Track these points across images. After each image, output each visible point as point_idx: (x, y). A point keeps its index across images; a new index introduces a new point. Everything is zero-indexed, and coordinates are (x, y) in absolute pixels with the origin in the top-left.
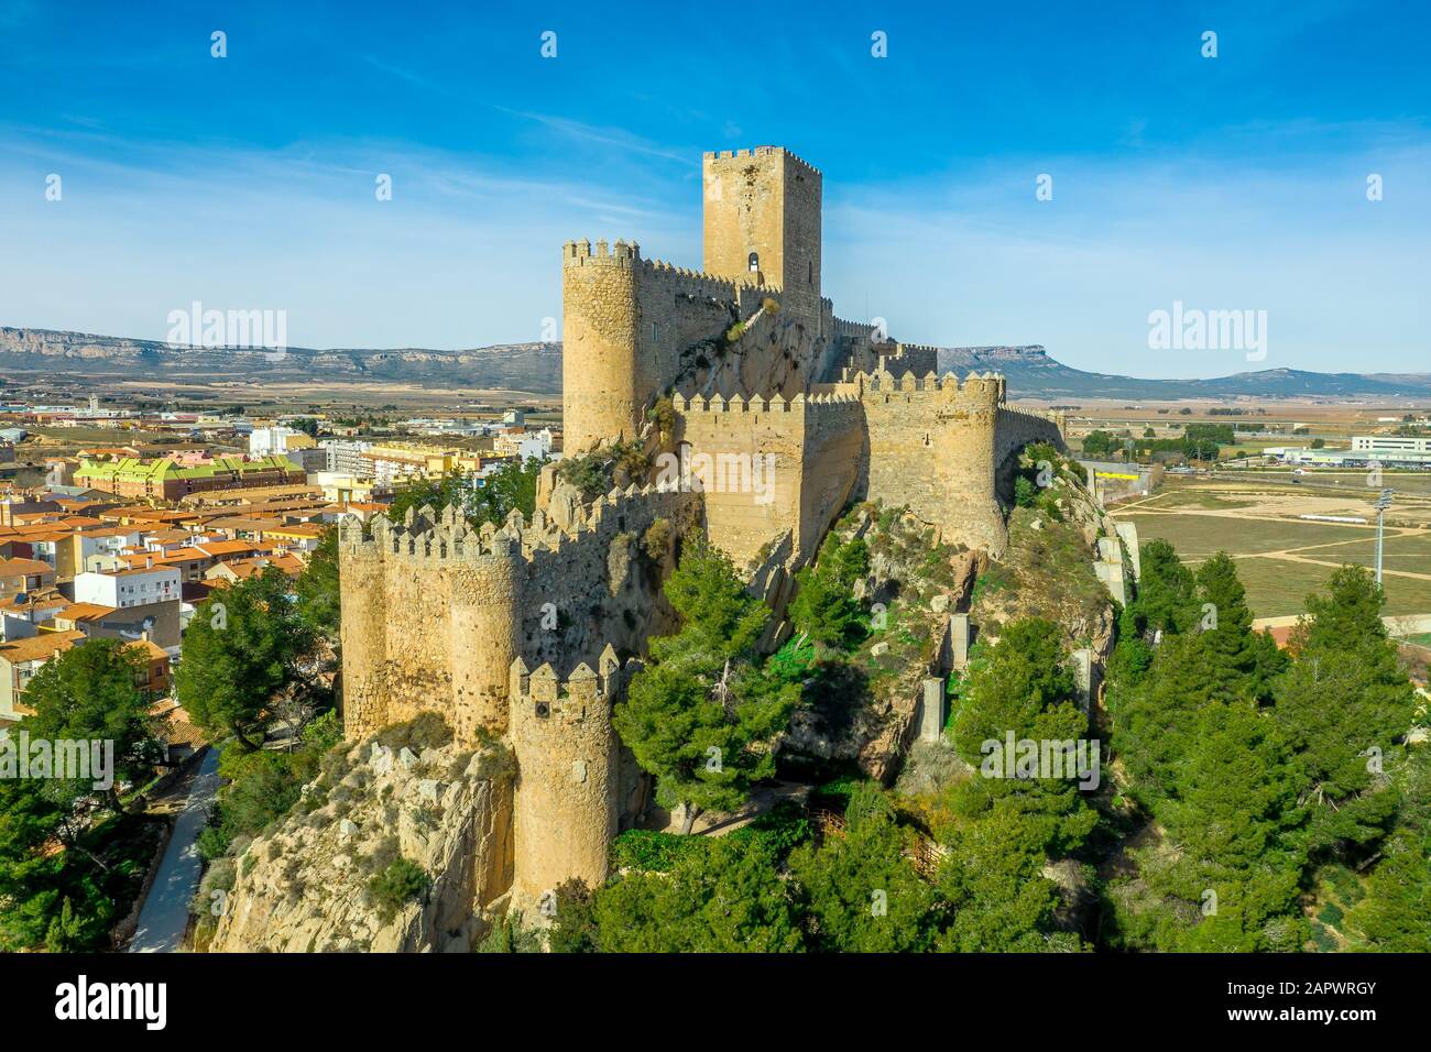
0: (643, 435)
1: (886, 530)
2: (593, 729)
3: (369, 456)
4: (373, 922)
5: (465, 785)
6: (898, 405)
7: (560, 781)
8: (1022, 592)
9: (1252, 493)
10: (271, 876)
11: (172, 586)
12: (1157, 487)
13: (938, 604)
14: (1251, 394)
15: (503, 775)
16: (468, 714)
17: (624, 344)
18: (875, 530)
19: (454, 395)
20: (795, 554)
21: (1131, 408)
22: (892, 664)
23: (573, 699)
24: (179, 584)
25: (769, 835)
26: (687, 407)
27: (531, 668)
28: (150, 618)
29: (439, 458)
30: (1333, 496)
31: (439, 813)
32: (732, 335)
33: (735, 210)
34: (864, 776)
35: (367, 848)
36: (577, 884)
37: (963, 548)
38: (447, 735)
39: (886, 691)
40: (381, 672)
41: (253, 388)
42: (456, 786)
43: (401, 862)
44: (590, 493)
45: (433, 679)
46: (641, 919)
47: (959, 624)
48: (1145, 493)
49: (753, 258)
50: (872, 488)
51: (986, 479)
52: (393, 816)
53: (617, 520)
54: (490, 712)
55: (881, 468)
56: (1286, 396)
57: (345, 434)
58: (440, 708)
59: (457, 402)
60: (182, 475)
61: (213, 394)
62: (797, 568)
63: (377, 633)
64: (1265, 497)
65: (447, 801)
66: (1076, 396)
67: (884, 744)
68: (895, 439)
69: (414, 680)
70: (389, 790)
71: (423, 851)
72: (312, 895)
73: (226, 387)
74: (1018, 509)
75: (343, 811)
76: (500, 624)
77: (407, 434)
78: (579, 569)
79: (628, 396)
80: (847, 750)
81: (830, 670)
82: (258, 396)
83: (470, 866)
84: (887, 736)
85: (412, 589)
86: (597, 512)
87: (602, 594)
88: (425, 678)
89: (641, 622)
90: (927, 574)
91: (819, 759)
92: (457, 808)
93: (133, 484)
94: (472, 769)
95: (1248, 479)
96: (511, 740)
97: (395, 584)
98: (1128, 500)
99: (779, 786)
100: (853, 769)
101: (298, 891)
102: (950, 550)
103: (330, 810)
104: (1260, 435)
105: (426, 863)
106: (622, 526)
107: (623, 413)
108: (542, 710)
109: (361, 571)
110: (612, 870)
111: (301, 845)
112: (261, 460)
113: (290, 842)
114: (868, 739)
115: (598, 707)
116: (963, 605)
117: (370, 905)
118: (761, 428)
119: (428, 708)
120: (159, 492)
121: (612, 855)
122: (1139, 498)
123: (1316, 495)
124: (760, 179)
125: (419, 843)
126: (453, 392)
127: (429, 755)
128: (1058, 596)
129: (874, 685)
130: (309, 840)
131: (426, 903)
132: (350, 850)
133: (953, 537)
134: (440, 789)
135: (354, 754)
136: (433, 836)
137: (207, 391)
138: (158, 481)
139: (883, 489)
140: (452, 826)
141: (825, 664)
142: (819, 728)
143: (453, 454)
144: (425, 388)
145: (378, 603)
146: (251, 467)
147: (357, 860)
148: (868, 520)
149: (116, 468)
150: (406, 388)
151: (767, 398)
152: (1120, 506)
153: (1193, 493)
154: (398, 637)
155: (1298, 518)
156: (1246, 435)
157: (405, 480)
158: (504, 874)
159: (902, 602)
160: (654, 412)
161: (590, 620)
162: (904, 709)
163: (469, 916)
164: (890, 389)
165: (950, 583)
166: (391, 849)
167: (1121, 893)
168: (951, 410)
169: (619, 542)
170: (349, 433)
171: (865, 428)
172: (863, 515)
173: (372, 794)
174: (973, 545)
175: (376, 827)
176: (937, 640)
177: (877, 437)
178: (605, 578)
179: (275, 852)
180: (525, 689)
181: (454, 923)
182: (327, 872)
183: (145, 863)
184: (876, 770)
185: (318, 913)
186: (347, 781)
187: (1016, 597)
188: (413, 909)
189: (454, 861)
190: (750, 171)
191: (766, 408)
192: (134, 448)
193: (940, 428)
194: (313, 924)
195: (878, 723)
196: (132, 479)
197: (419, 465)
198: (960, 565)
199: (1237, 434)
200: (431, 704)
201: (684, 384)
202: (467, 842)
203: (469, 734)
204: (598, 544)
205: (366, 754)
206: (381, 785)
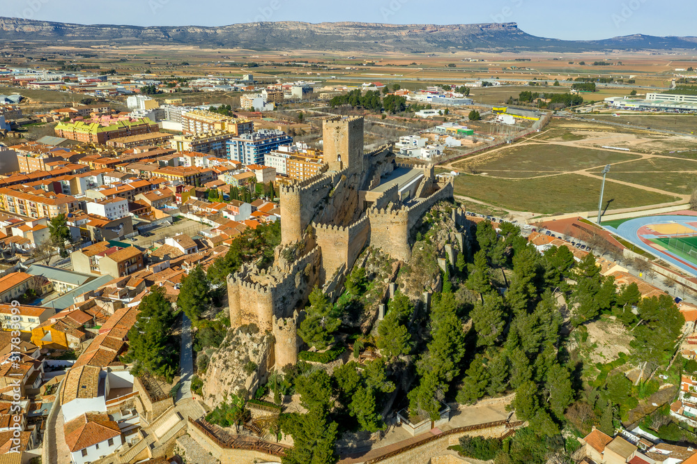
0: (304, 238)
1: (374, 256)
2: (292, 332)
3: (186, 117)
4: (245, 375)
5: (264, 344)
6: (379, 218)
7: (285, 344)
8: (413, 274)
9: (587, 129)
10: (220, 363)
11: (125, 206)
12: (545, 126)
13: (386, 280)
14: (620, 49)
15: (272, 341)
16: (263, 327)
17: (298, 215)
18: (371, 256)
19: (216, 52)
20: (347, 269)
21: (557, 59)
22: (372, 300)
23: (287, 326)
24: (127, 204)
25: (334, 352)
26: (316, 226)
27: (278, 319)
28: (122, 224)
29: (219, 123)
30: (623, 132)
31: (258, 351)
32: (330, 195)
33: (333, 140)
34: (360, 333)
35: (242, 357)
36: (290, 365)
37: (397, 260)
38: (257, 330)
39: (368, 309)
40: (240, 312)
41: (113, 49)
42: (261, 345)
43: (251, 362)
44: (291, 261)
45: (253, 316)
46: (303, 385)
47: (392, 286)
48: (538, 131)
49: (339, 156)
50: (371, 242)
51: (404, 240)
52: (247, 350)
53: (297, 269)
54: (268, 327)
55: (374, 235)
56: (638, 50)
57: (169, 92)
58: (255, 322)
59: (218, 57)
60: (105, 130)
61: (94, 53)
62: (347, 273)
63: (238, 304)
64: (593, 133)
65: (260, 348)
66: (531, 50)
67: (367, 324)
68: (378, 227)
69: (249, 315)
70: (245, 343)
71: (256, 360)
72: (231, 368)
73: (99, 48)
74: (417, 242)
75: (235, 348)
76: (269, 307)
77: (198, 91)
78: (287, 285)
79: (300, 229)
80: (357, 325)
81: (355, 302)
82: (117, 54)
83: (266, 362)
84: (368, 321)
85: (247, 295)
86: (292, 268)
87: (294, 289)
88: (251, 315)
89: (304, 291)
90: (385, 269)
91: (350, 327)
92: (262, 349)
93: (83, 134)
94: (265, 341)
95: (589, 120)
96: (273, 333)
97: (242, 293)
98: (529, 135)
99: (339, 334)
100: (358, 330)
101: (227, 367)
102: (393, 260)
103: (231, 347)
104: (610, 85)
105: (256, 362)
106: (298, 270)
107: (298, 234)
108: (280, 328)
109: (234, 290)
110: (298, 361)
111: (226, 356)
112: (137, 120)
113: (223, 355)
114: (363, 322)
115: (294, 326)
116: (393, 280)
117: (245, 371)
118: (337, 234)
119: (252, 322)
120: (95, 139)
121: (298, 357)
122: (534, 133)
123: (616, 132)
124: (341, 131)
125: (254, 358)
126: (215, 50)
127: (254, 335)
128: (423, 274)
129: (366, 308)
130: (228, 355)
131: (257, 371)
132: (238, 358)
133: (394, 256)
134: (258, 345)
135: (234, 332)
136: (257, 356)
137: (91, 51)
138: (94, 133)
139: (375, 243)
140: (261, 354)
141: (353, 300)
142: (350, 320)
143: (225, 120)
144: (201, 48)
145: (238, 297)
146: (134, 124)
147: (240, 361)
148: (369, 253)
149: (74, 126)
150: (191, 48)
151: (339, 226)
152: (524, 139)
153: (560, 130)
154: (244, 305)
155: (601, 147)
156: (602, 85)
157: (205, 136)
158: (273, 361)
159: (376, 279)
160: (306, 231)
161: (291, 297)
162: (373, 313)
163: (266, 371)
164: (377, 213)
165: (391, 273)
166: (247, 359)
167: (418, 363)
168: (394, 221)
169: (298, 275)
170: (171, 91)
171: (370, 224)
172: (367, 252)
173: (241, 343)
174: (400, 259)
175: (243, 352)
176: (384, 292)
177: (373, 226)
178: (294, 284)
179: (220, 357)
180: (276, 323)
181: (263, 374)
182: (233, 363)
183: (178, 351)
184: (364, 331)
185: (233, 373)
186: (234, 340)
187: (410, 275)
188: (255, 373)
189: (262, 362)
190: (338, 128)
191: (338, 229)
192: (75, 108)
193: (391, 225)
194: (232, 375)
195: (366, 317)
196: (82, 132)
197: (210, 124)
198: (394, 266)
199: (598, 85)
200: (253, 321)
201: (315, 219)
202: (265, 357)
203: (263, 331)
204: (292, 277)
205: (238, 333)
206: (243, 342)
